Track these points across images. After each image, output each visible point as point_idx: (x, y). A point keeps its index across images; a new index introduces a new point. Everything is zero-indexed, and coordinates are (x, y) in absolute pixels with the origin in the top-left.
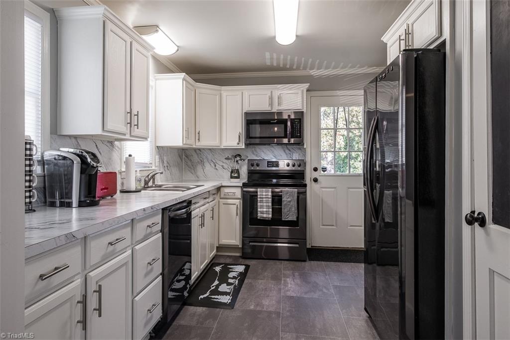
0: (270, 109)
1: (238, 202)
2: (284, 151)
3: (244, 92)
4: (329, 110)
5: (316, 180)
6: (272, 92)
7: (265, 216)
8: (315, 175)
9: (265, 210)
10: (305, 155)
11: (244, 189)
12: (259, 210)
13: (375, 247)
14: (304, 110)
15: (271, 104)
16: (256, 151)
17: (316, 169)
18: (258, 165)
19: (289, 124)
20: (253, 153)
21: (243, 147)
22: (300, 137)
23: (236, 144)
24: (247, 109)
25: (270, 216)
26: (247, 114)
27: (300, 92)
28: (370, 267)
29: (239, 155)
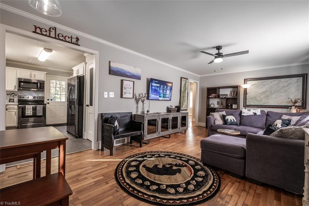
0: (30, 78)
1: (16, 111)
2: (35, 93)
3: (17, 70)
4: (54, 81)
5: (48, 103)
6: (31, 73)
7: (29, 114)
8: (48, 101)
9: (29, 112)
10: (44, 95)
11: (19, 106)
12: (26, 112)
13: (70, 121)
14: (45, 80)
15: (31, 76)
16: (22, 92)
17: (48, 100)
18: (23, 98)
19: (39, 84)
20: (20, 93)
21: (17, 91)
22: (43, 89)
23: (13, 89)
24: (19, 76)
25: (32, 114)
26: (19, 79)
27: (43, 74)
28: (68, 126)
29: (14, 94)
